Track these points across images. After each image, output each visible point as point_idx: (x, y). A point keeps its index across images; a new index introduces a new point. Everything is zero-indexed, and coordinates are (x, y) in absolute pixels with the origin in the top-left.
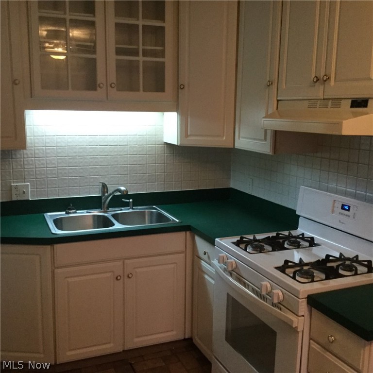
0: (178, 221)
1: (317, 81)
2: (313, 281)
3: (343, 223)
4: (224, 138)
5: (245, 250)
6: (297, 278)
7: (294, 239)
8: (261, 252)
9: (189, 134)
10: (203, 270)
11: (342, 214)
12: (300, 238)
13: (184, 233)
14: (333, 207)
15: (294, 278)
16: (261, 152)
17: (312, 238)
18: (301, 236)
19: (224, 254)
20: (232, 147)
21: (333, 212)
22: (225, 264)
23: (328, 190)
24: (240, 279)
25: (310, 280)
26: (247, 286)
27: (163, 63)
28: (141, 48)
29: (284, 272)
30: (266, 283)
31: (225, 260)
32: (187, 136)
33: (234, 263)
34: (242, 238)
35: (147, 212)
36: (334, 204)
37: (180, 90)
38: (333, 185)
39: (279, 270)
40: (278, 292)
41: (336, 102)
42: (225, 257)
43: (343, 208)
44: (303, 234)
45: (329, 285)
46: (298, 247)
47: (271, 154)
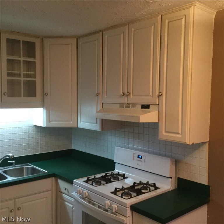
0: (46, 172)
1: (124, 95)
2: (131, 197)
3: (139, 165)
4: (72, 122)
5: (92, 185)
6: (123, 197)
7: (115, 176)
8: (100, 185)
9: (51, 120)
10: (65, 199)
11: (138, 160)
12: (118, 175)
13: (51, 178)
14: (134, 157)
15: (122, 197)
16: (94, 130)
17: (124, 174)
18: (118, 174)
19: (80, 188)
20: (76, 127)
21: (134, 159)
22: (81, 194)
23: (129, 148)
24: (91, 202)
25: (130, 197)
26: (95, 205)
27: (35, 81)
28: (22, 73)
29: (116, 194)
30: (108, 202)
31: (81, 192)
32: (50, 121)
33: (87, 193)
34: (88, 178)
35: (25, 168)
36: (134, 156)
37: (45, 96)
38: (131, 146)
39: (113, 194)
40: (115, 206)
41: (134, 105)
42: (81, 190)
43: (138, 157)
44: (119, 173)
45: (139, 199)
46: (119, 180)
47: (100, 131)
